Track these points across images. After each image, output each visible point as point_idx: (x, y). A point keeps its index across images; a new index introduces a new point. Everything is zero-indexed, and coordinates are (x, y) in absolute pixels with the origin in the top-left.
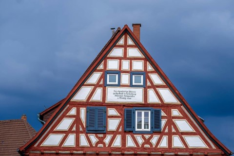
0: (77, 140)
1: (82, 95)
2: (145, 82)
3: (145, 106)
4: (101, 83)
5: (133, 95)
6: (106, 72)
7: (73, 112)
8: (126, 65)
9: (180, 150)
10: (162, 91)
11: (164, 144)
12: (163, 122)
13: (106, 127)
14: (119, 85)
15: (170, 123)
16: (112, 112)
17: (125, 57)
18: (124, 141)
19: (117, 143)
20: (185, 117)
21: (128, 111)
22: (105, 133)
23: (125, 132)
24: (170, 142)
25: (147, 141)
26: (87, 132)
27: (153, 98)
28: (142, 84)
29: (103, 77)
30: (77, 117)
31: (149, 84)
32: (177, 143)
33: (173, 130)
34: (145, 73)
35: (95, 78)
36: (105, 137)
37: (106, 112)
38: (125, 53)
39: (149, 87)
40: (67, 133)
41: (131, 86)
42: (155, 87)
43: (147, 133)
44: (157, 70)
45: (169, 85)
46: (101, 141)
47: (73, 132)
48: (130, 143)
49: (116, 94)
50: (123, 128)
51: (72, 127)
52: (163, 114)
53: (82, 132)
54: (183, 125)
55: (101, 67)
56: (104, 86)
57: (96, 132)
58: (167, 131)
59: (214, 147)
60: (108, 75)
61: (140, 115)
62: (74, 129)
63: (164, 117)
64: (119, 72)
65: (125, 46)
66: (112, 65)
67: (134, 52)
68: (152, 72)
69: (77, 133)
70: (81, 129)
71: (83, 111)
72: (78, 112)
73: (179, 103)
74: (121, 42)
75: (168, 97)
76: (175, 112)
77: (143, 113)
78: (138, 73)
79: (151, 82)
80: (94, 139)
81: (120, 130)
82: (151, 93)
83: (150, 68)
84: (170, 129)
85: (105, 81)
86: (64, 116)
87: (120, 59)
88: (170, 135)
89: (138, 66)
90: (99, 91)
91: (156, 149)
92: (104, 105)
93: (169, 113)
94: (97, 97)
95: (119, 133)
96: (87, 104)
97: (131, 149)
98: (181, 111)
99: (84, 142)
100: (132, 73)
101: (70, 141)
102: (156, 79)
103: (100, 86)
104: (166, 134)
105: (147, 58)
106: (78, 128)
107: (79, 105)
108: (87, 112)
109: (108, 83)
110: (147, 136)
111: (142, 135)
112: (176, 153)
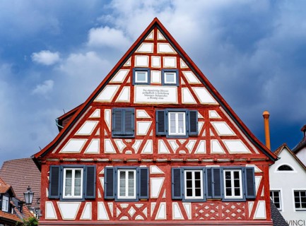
0: (102, 146)
1: (107, 95)
2: (179, 81)
3: (179, 107)
4: (129, 81)
5: (166, 94)
6: (133, 69)
7: (97, 113)
8: (156, 62)
9: (220, 156)
10: (197, 90)
11: (202, 149)
12: (200, 125)
13: (135, 131)
14: (149, 84)
15: (208, 126)
16: (141, 113)
17: (155, 53)
18: (155, 146)
19: (148, 149)
20: (224, 119)
21: (159, 113)
22: (134, 138)
23: (158, 136)
24: (208, 147)
25: (183, 147)
26: (113, 137)
27: (187, 98)
28: (175, 82)
29: (131, 75)
30: (101, 120)
31: (183, 82)
32: (216, 148)
33: (212, 134)
34: (179, 71)
35: (121, 75)
36: (133, 143)
37: (134, 114)
38: (155, 49)
39: (183, 86)
40: (89, 138)
41: (163, 84)
42: (189, 86)
43: (182, 137)
44: (192, 67)
45: (205, 83)
46: (129, 147)
47: (96, 137)
48: (163, 149)
49: (146, 93)
50: (155, 131)
51: (95, 131)
52: (199, 116)
53: (107, 137)
54: (223, 128)
55: (128, 63)
56: (132, 85)
57: (123, 137)
58: (204, 135)
59: (257, 152)
60: (136, 73)
61: (173, 118)
62: (98, 133)
63: (200, 120)
64: (149, 69)
65: (155, 41)
66: (141, 61)
67: (165, 48)
68: (186, 70)
69: (102, 137)
70: (106, 134)
71: (108, 113)
72: (102, 114)
73: (217, 103)
74: (151, 37)
75: (205, 97)
76: (213, 114)
77: (177, 114)
78: (170, 70)
79: (186, 81)
80: (121, 144)
81: (151, 134)
82: (185, 91)
83: (183, 65)
84: (208, 133)
85: (133, 79)
86: (86, 118)
87: (150, 55)
88: (208, 139)
89: (170, 62)
90: (126, 90)
91: (193, 156)
92: (132, 106)
93: (206, 115)
94: (124, 97)
95: (150, 138)
96: (113, 105)
97: (165, 155)
98: (220, 113)
99: (109, 148)
100: (163, 70)
101: (94, 147)
102: (191, 77)
103: (127, 85)
104: (203, 138)
105: (180, 54)
106: (102, 132)
107: (103, 106)
108: (113, 114)
109: (136, 81)
110: (182, 141)
111: (177, 138)
112: (216, 159)
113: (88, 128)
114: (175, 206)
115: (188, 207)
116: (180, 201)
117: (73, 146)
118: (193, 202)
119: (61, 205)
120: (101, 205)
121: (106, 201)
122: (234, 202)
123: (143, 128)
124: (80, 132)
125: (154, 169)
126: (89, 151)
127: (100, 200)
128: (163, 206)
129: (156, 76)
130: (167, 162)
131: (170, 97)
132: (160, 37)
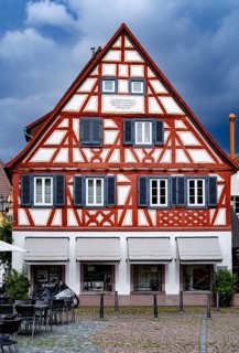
0: (71, 155)
1: (75, 104)
2: (146, 90)
3: (146, 116)
4: (96, 90)
5: (132, 104)
6: (101, 78)
7: (65, 123)
8: (123, 70)
9: (184, 165)
10: (165, 100)
11: (167, 158)
12: (166, 135)
13: (102, 140)
14: (116, 93)
15: (174, 136)
16: (109, 123)
17: (123, 61)
18: (122, 155)
19: (115, 158)
20: (190, 129)
21: (126, 122)
22: (102, 147)
23: (125, 146)
24: (173, 156)
25: (149, 156)
26: (81, 146)
27: (154, 108)
28: (142, 92)
29: (98, 84)
30: (70, 128)
31: (150, 92)
32: (181, 157)
33: (177, 144)
34: (146, 80)
35: (89, 85)
36: (101, 152)
37: (102, 123)
38: (123, 57)
39: (151, 96)
40: (58, 147)
41: (130, 94)
42: (156, 95)
43: (148, 147)
44: (159, 76)
45: (172, 93)
46: (97, 156)
47: (65, 146)
48: (129, 158)
49: (113, 103)
50: (122, 141)
51: (64, 141)
52: (165, 125)
53: (75, 147)
54: (188, 138)
55: (96, 72)
56: (100, 95)
57: (91, 146)
58: (170, 144)
59: (221, 162)
60: (104, 82)
61: (140, 127)
62: (67, 143)
63: (166, 129)
64: (116, 78)
65: (123, 49)
66: (108, 70)
67: (132, 56)
68: (153, 79)
69: (70, 147)
70: (74, 143)
71: (76, 122)
72: (71, 123)
73: (183, 113)
74: (118, 44)
75: (172, 107)
76: (179, 124)
77: (143, 124)
78: (137, 79)
79: (153, 90)
80: (89, 153)
81: (118, 144)
82: (152, 101)
83: (151, 74)
84: (173, 143)
85: (100, 89)
86: (55, 128)
87: (117, 63)
88: (173, 148)
89: (138, 71)
90: (94, 99)
91: (158, 165)
92: (100, 115)
93: (172, 125)
94: (92, 106)
95: (118, 147)
96: (81, 114)
97: (131, 164)
98: (186, 123)
99: (77, 157)
100: (130, 79)
101: (63, 157)
102: (158, 87)
103: (95, 94)
104: (169, 148)
105: (148, 63)
106: (70, 142)
107: (71, 115)
108: (81, 123)
109: (104, 90)
110: (148, 151)
111: (143, 147)
112: (180, 168)
113: (57, 137)
114: (141, 213)
115: (153, 214)
116: (145, 208)
117: (43, 155)
118: (158, 209)
119: (33, 213)
120: (70, 212)
121: (75, 208)
122: (197, 209)
123: (110, 137)
124: (49, 142)
125: (121, 178)
126: (58, 159)
127: (69, 207)
128: (129, 213)
129: (123, 86)
130: (133, 171)
131: (137, 106)
132: (128, 44)
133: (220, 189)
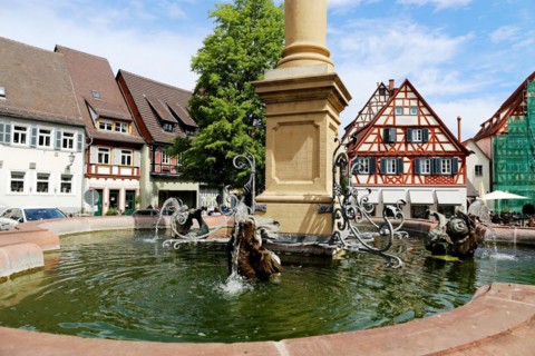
0: (379, 147)
1: (381, 121)
2: (419, 113)
3: (419, 127)
4: (392, 114)
5: (411, 120)
6: (394, 107)
7: (376, 131)
8: (406, 103)
9: (440, 152)
10: (429, 118)
11: (430, 148)
12: (430, 136)
13: (396, 139)
14: (403, 115)
15: (434, 137)
16: (399, 130)
17: (406, 98)
18: (406, 147)
19: (403, 148)
20: (443, 133)
21: (407, 129)
22: (395, 143)
23: (407, 143)
24: (434, 147)
25: (421, 148)
26: (384, 143)
27: (423, 123)
28: (417, 114)
29: (393, 110)
30: (379, 134)
32: (438, 148)
33: (436, 141)
34: (419, 108)
35: (388, 111)
36: (395, 146)
37: (396, 131)
38: (406, 96)
39: (421, 116)
40: (372, 143)
41: (410, 115)
42: (424, 115)
43: (420, 143)
44: (426, 106)
45: (432, 114)
46: (393, 148)
47: (376, 143)
49: (402, 120)
50: (406, 140)
51: (375, 140)
52: (430, 131)
53: (381, 143)
54: (441, 138)
55: (392, 104)
56: (394, 116)
57: (390, 143)
58: (432, 141)
59: (460, 150)
60: (396, 109)
61: (415, 132)
62: (377, 141)
63: (430, 133)
64: (402, 108)
65: (406, 92)
66: (398, 103)
67: (411, 95)
68: (422, 107)
69: (379, 143)
70: (381, 141)
71: (382, 130)
72: (379, 131)
73: (439, 125)
74: (404, 89)
75: (432, 122)
76: (437, 130)
77: (417, 131)
78: (414, 107)
79: (422, 113)
80: (389, 147)
81: (404, 141)
82: (422, 118)
83: (421, 104)
84: (434, 140)
85: (394, 113)
86: (371, 134)
87: (403, 99)
88: (434, 143)
89: (414, 103)
90: (391, 118)
91: (426, 152)
92: (394, 126)
93: (433, 131)
94: (390, 122)
95: (404, 143)
96: (384, 126)
97: (411, 152)
98: (440, 130)
99: (383, 149)
100: (410, 107)
101: (375, 148)
102: (425, 111)
103: (392, 116)
104: (432, 143)
105: (419, 99)
106: (379, 140)
107: (380, 126)
108: (384, 131)
109: (396, 114)
110: (420, 145)
111: (417, 143)
112: (437, 153)
113: (371, 138)
114: (416, 178)
115: (423, 178)
116: (418, 175)
117: (364, 148)
118: (426, 176)
119: (359, 177)
120: (379, 177)
121: (381, 175)
122: (446, 175)
123: (400, 138)
124: (368, 140)
125: (406, 159)
126: (372, 150)
127: (378, 174)
128: (410, 177)
129: (406, 111)
130: (412, 157)
131: (414, 121)
132: (409, 89)
133: (460, 165)
